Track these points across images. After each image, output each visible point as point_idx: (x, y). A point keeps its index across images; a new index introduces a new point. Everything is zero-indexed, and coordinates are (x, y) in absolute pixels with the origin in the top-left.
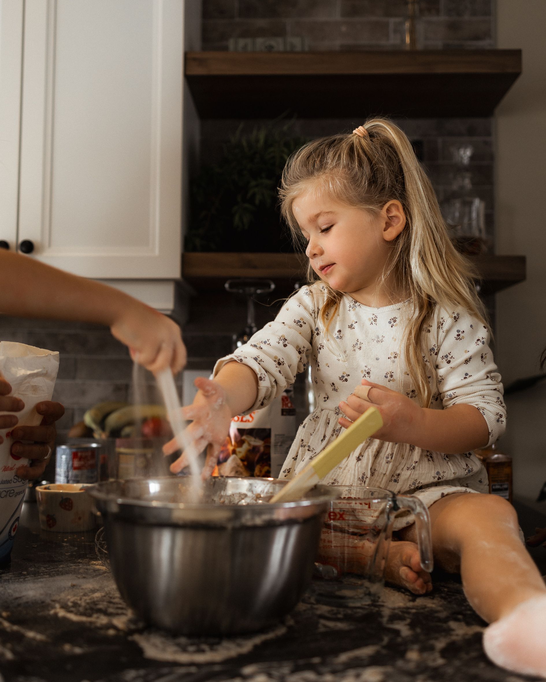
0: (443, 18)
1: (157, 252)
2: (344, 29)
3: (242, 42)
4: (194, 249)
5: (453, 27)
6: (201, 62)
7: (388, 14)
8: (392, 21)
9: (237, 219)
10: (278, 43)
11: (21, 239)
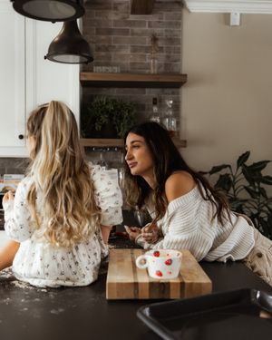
2: (131, 57)
5: (168, 57)
7: (146, 52)
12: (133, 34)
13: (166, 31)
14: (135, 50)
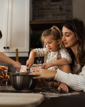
0: (65, 16)
1: (26, 48)
2: (52, 18)
3: (37, 20)
4: (31, 48)
5: (67, 17)
6: (32, 22)
7: (58, 16)
8: (59, 17)
9: (37, 43)
10: (42, 20)
11: (7, 46)
12: (52, 9)
13: (66, 7)
14: (53, 15)
